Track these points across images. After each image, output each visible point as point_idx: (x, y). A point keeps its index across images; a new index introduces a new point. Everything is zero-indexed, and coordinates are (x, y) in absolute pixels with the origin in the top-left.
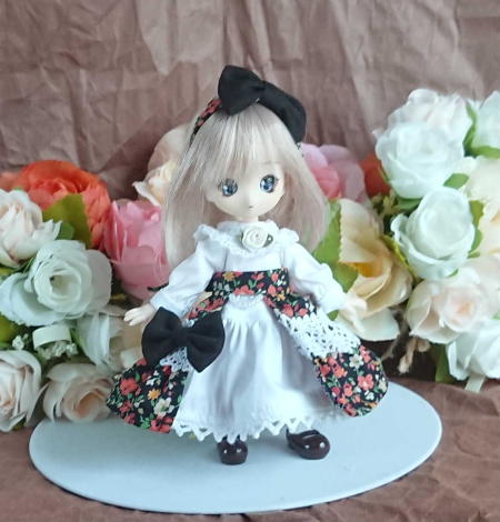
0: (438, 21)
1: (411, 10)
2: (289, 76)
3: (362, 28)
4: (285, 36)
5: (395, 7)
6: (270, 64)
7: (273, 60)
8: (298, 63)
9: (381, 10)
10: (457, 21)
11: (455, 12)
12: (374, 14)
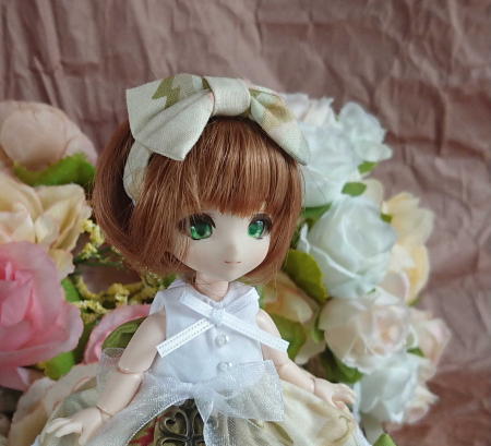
0: (242, 25)
1: (214, 10)
2: (83, 83)
3: (164, 30)
4: (78, 34)
5: (198, 7)
6: (61, 67)
7: (63, 63)
8: (93, 67)
9: (183, 8)
10: (258, 25)
11: (256, 16)
12: (177, 13)
